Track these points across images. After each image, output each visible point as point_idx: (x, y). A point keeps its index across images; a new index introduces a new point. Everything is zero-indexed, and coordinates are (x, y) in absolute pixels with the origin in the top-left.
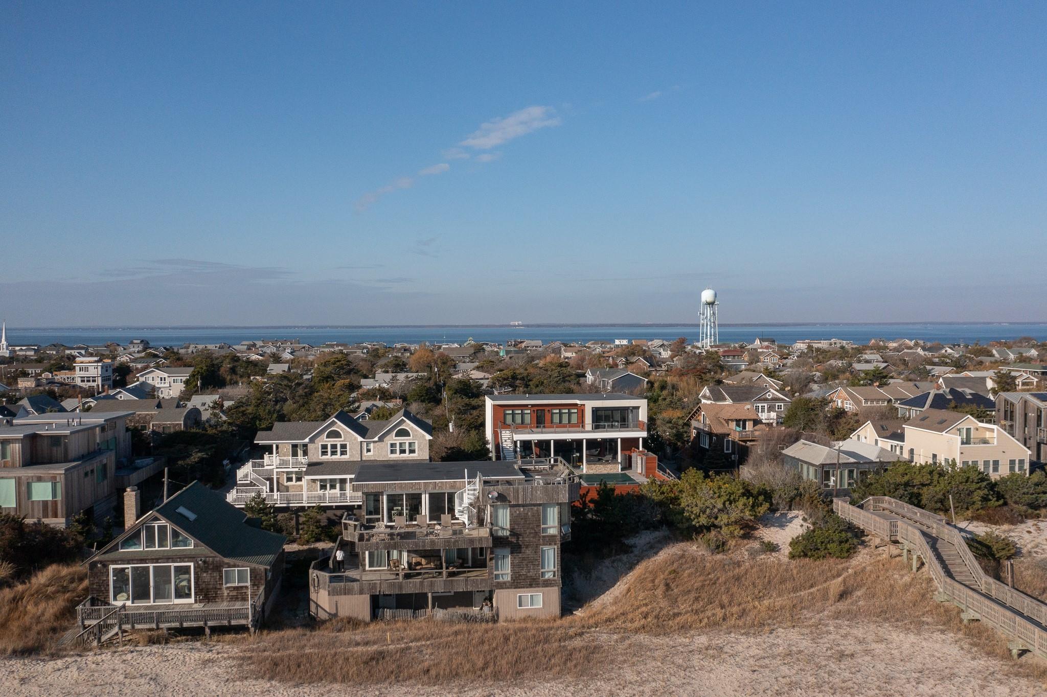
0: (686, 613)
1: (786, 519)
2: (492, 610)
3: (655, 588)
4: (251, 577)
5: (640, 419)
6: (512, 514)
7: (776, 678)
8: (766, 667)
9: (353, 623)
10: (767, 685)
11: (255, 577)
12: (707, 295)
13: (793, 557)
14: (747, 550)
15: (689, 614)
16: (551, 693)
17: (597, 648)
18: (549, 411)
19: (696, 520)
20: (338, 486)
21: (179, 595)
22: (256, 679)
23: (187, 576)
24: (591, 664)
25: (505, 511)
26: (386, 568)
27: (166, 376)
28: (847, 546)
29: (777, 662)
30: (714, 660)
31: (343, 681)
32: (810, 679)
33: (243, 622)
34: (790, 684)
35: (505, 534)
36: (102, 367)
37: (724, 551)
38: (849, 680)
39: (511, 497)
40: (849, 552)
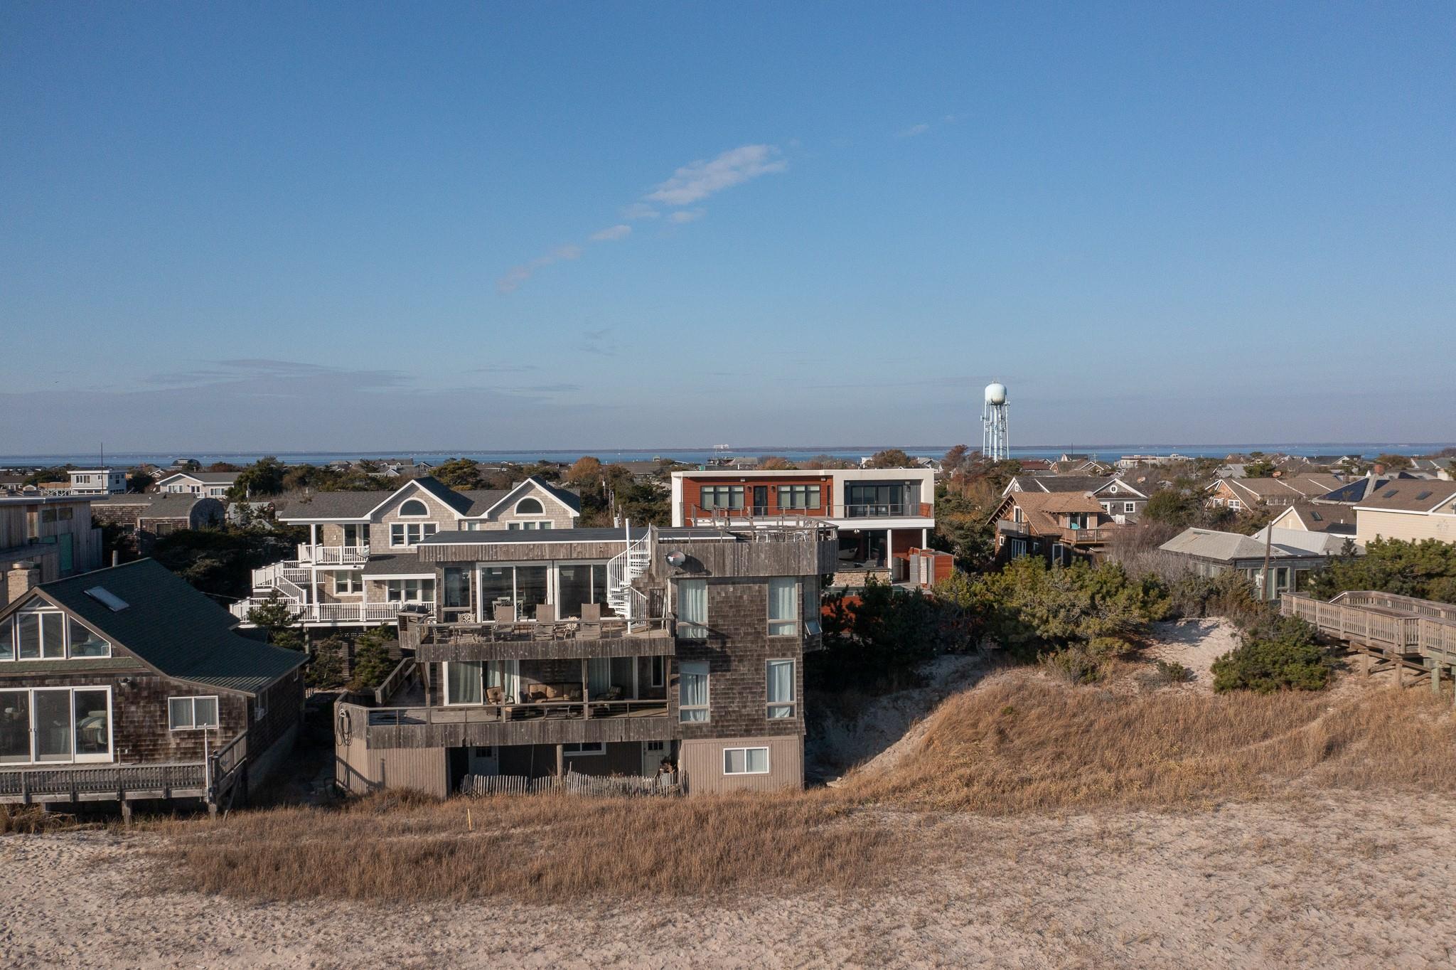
0: (1043, 779)
1: (1199, 630)
2: (676, 781)
3: (978, 737)
4: (220, 714)
5: (922, 501)
6: (713, 598)
7: (1258, 888)
8: (1229, 868)
9: (411, 798)
10: (1243, 902)
11: (229, 714)
12: (993, 392)
13: (1222, 689)
14: (1136, 679)
15: (1049, 781)
16: (793, 918)
17: (881, 837)
18: (774, 488)
19: (1042, 627)
20: (419, 593)
21: (84, 746)
22: (183, 892)
23: (100, 713)
24: (873, 864)
25: (699, 591)
26: (481, 704)
27: (200, 485)
28: (1318, 669)
29: (1248, 859)
30: (1120, 856)
31: (360, 896)
32: (1329, 890)
33: (194, 792)
34: (1291, 900)
35: (699, 636)
36: (110, 477)
37: (1095, 679)
38: (1410, 892)
39: (710, 565)
40: (1322, 681)
